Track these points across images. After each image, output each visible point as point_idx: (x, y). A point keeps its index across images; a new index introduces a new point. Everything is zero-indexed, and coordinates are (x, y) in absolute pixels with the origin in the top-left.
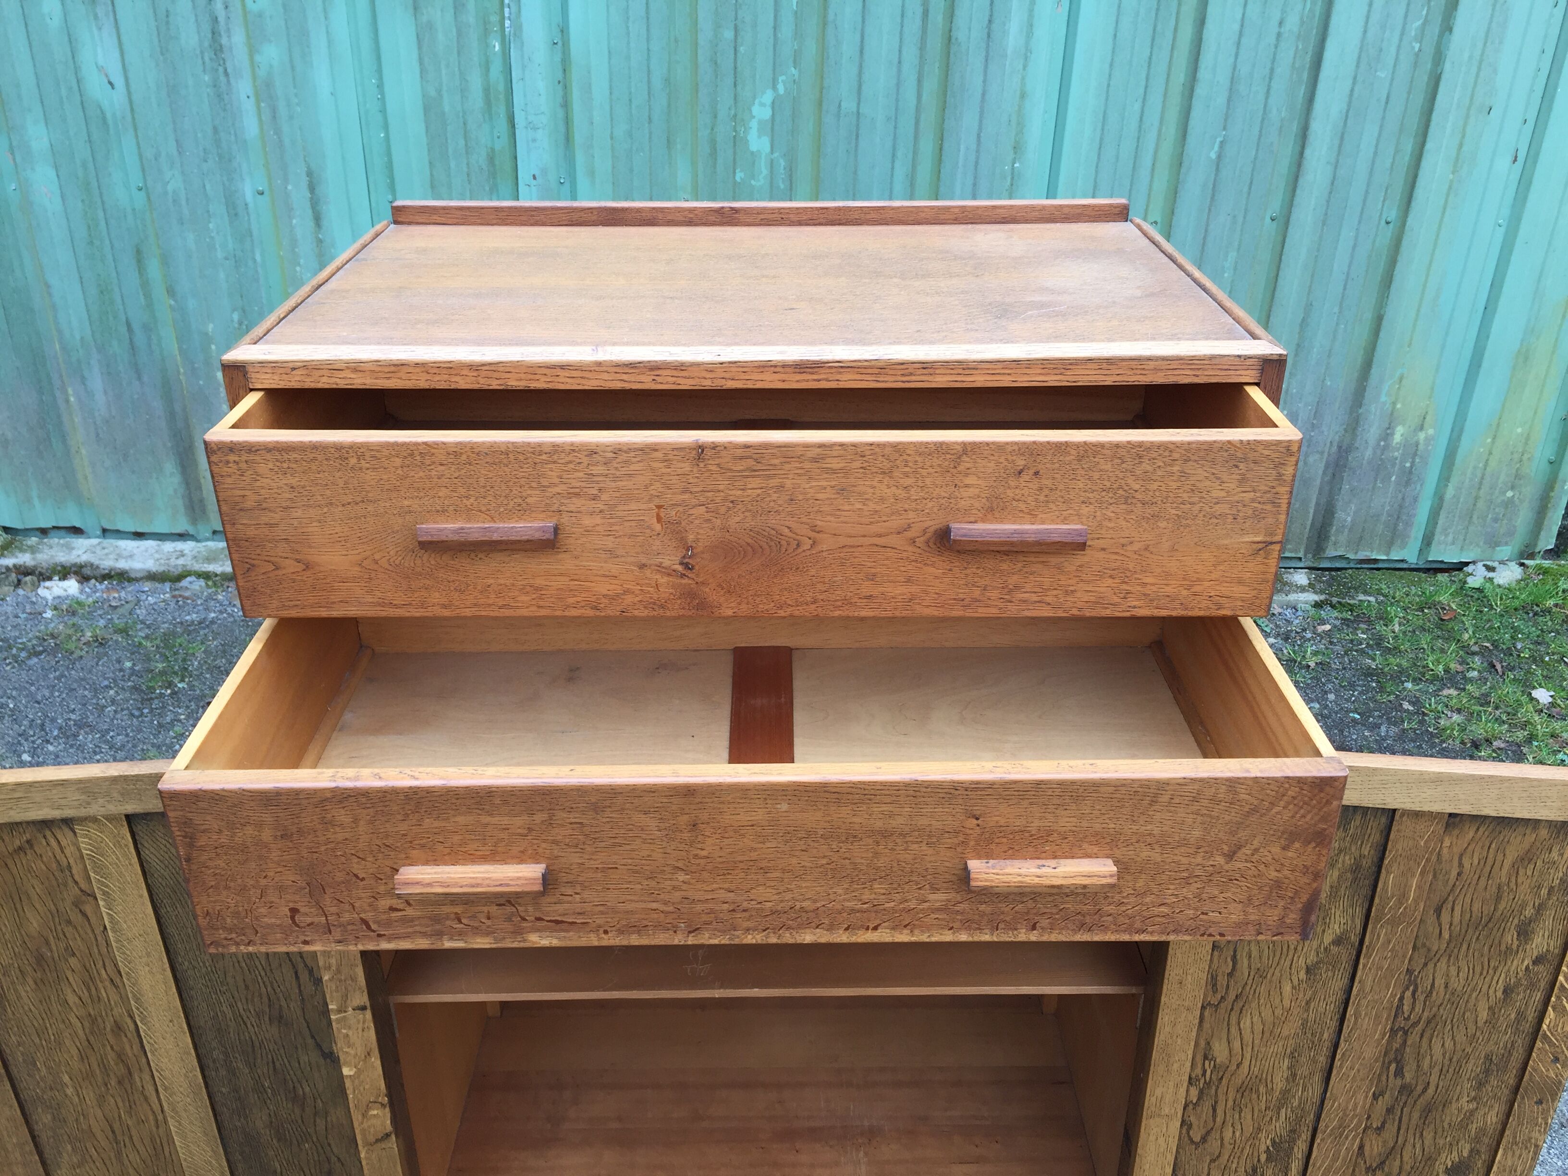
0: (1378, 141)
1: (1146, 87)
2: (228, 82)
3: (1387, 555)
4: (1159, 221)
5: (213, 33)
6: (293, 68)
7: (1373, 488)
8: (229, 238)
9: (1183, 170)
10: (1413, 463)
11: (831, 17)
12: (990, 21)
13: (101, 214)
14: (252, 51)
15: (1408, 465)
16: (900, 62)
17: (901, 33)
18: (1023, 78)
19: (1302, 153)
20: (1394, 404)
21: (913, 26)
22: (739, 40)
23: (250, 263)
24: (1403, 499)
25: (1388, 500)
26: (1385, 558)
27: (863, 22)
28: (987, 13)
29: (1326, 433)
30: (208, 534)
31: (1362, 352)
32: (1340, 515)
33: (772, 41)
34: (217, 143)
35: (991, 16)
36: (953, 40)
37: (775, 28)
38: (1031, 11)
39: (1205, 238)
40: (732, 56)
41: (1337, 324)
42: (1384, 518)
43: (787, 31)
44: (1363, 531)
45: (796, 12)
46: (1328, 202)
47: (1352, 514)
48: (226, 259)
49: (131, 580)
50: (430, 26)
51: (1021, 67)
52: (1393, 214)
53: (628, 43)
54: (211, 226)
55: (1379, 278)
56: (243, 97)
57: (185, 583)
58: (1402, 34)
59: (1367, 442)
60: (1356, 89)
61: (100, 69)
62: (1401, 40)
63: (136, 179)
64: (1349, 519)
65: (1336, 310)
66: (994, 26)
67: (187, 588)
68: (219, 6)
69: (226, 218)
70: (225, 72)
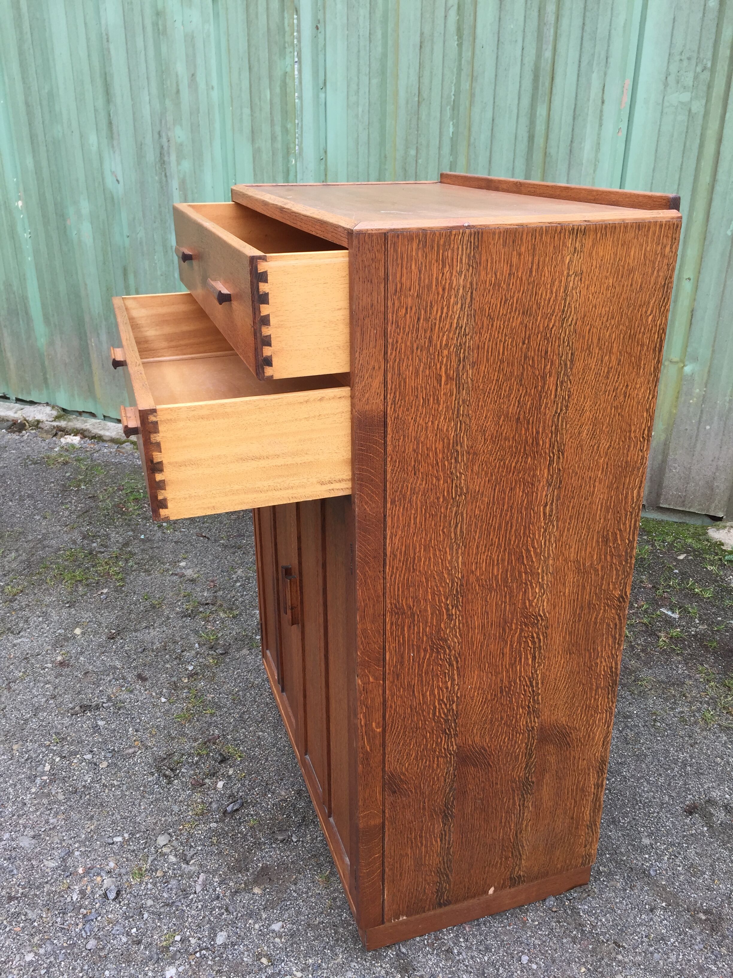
1: (679, 185)
2: (167, 181)
4: (692, 277)
5: (161, 154)
6: (195, 173)
8: (163, 264)
9: (707, 243)
11: (472, 140)
12: (572, 142)
13: (109, 249)
14: (179, 163)
16: (513, 168)
17: (515, 150)
18: (593, 179)
21: (523, 146)
22: (419, 156)
23: (171, 278)
27: (492, 143)
28: (570, 136)
33: (437, 156)
35: (572, 138)
36: (547, 154)
37: (439, 148)
38: (599, 134)
39: (723, 292)
40: (415, 165)
43: (446, 150)
45: (452, 139)
49: (104, 441)
50: (259, 149)
51: (592, 171)
53: (358, 158)
54: (156, 257)
56: (174, 190)
57: (124, 445)
61: (113, 173)
63: (126, 232)
66: (574, 145)
67: (124, 448)
68: (164, 140)
69: (162, 254)
70: (166, 176)
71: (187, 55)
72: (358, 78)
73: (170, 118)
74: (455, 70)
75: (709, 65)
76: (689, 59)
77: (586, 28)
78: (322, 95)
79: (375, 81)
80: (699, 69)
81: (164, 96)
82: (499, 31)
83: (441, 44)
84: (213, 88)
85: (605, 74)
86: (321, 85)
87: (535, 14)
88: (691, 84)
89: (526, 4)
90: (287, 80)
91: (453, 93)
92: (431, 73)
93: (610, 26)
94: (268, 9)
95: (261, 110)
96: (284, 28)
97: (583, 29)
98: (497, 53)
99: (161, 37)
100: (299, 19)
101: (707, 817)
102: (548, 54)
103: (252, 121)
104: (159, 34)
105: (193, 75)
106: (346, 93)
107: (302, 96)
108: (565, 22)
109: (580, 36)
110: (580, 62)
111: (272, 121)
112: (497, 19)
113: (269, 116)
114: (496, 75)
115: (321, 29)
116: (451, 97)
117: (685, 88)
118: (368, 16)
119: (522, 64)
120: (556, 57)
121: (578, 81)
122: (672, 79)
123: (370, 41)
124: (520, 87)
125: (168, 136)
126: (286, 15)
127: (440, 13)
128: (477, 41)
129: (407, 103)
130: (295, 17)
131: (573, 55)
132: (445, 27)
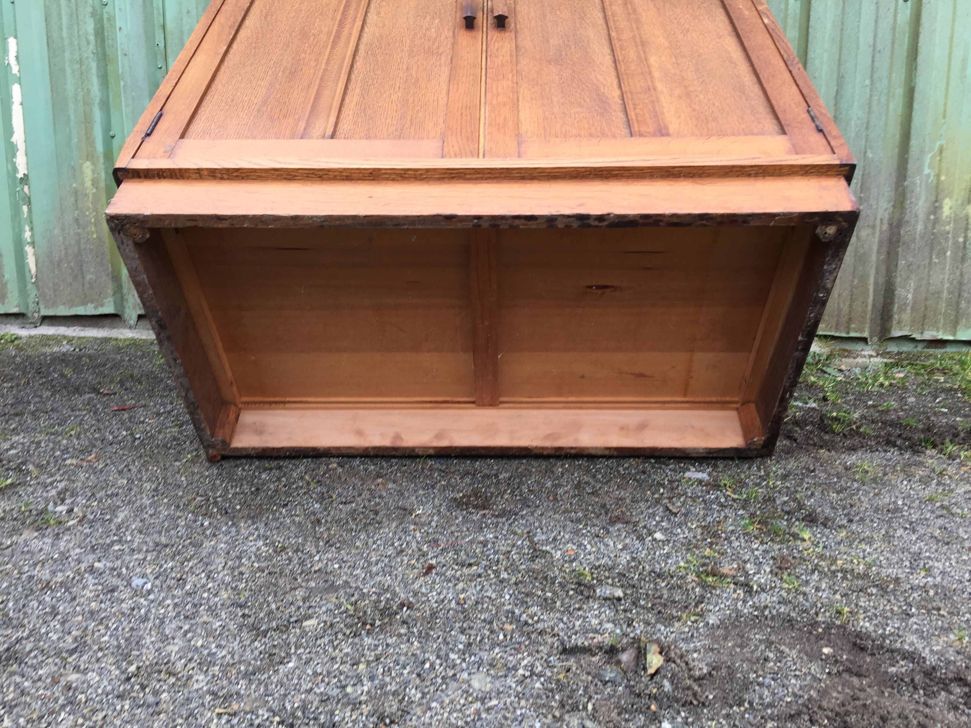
3: (954, 335)
7: (930, 263)
10: (966, 238)
15: (961, 240)
20: (938, 176)
24: (962, 275)
25: (947, 277)
26: (951, 338)
29: (874, 207)
31: (899, 127)
32: (900, 292)
41: (871, 96)
42: (945, 295)
44: (926, 308)
47: (912, 291)
55: (905, 54)
59: (916, 216)
64: (910, 296)
65: (868, 82)
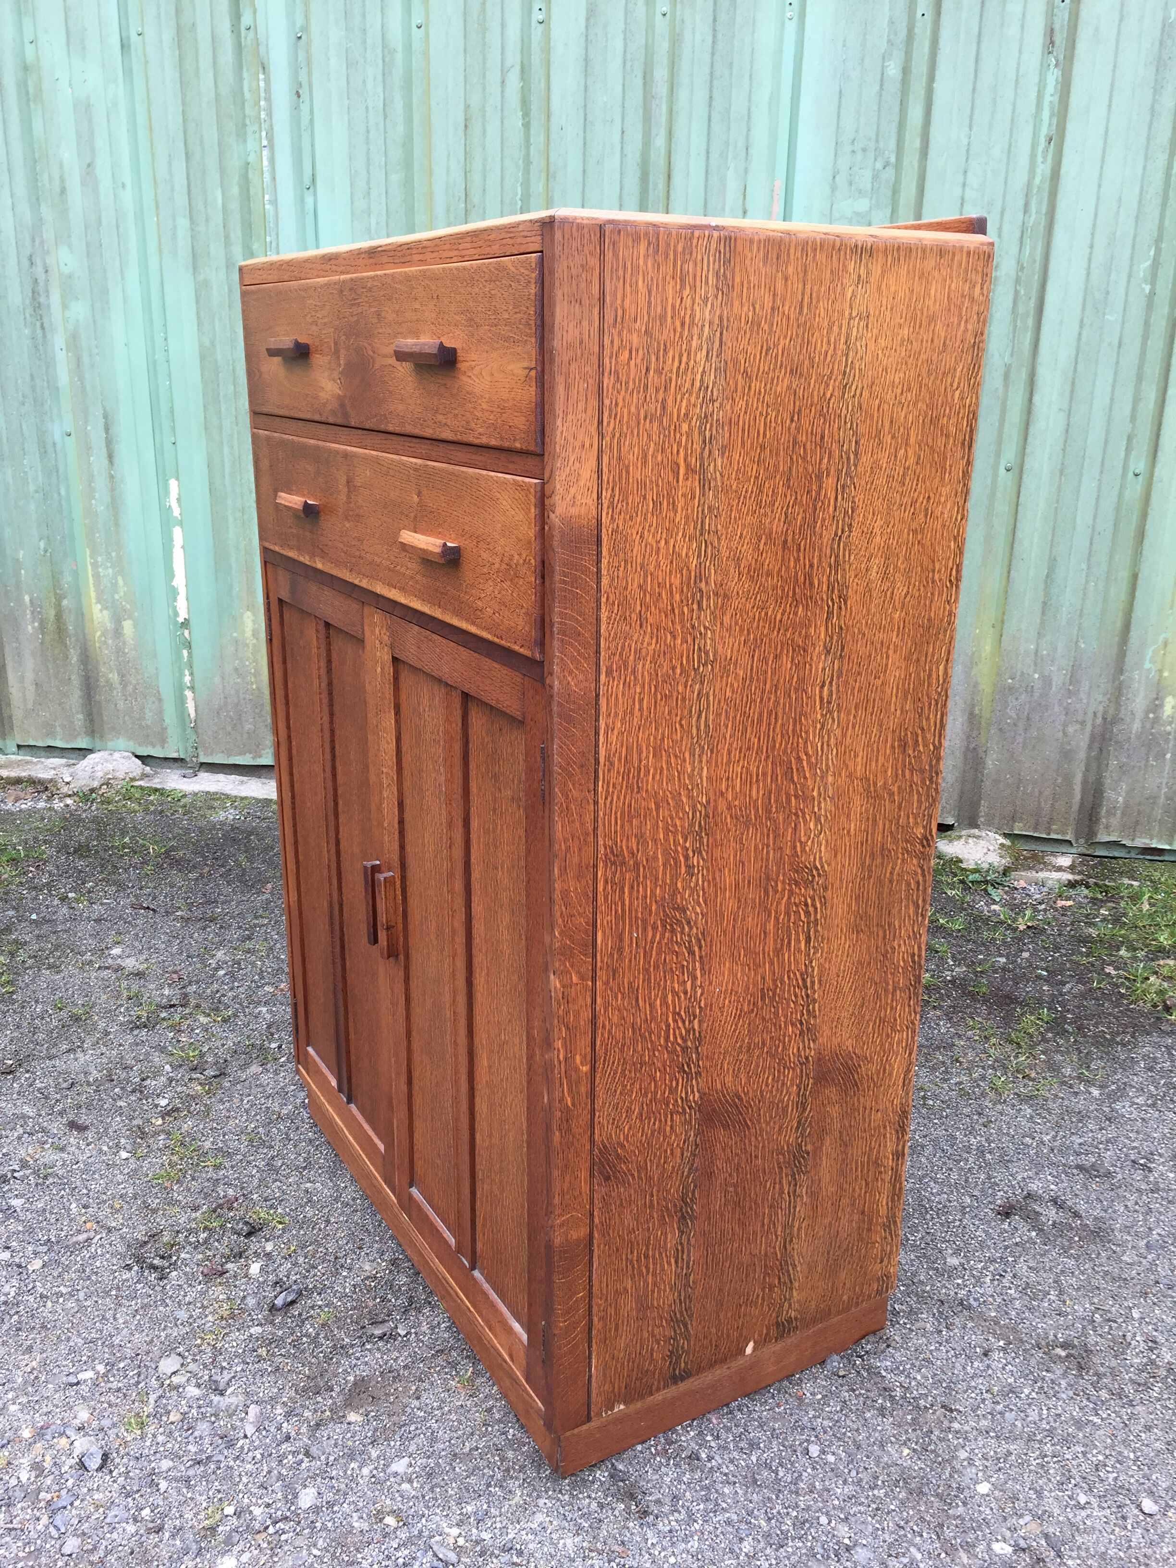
0: (1113, 387)
2: (44, 336)
3: (1170, 844)
5: (33, 292)
6: (94, 322)
7: (1146, 766)
8: (40, 474)
14: (65, 307)
19: (1030, 400)
20: (1160, 671)
23: (56, 495)
25: (1165, 781)
26: (1167, 847)
29: (1085, 701)
30: (15, 749)
31: (1120, 614)
32: (1109, 794)
34: (33, 388)
41: (1087, 582)
42: (1162, 800)
44: (1139, 813)
46: (1064, 450)
47: (1123, 794)
48: (37, 492)
50: (206, 284)
52: (1141, 466)
54: (25, 462)
55: (1132, 534)
56: (58, 350)
58: (1130, 276)
59: (1133, 714)
60: (1084, 333)
62: (1129, 282)
64: (1121, 799)
65: (1084, 566)
68: (39, 270)
69: (37, 455)
70: (42, 327)
71: (78, 133)
72: (368, 172)
73: (49, 235)
74: (521, 162)
75: (893, 159)
76: (864, 150)
77: (714, 103)
78: (309, 200)
79: (395, 178)
80: (879, 165)
81: (38, 199)
82: (585, 106)
83: (498, 124)
84: (124, 186)
85: (746, 171)
86: (307, 181)
87: (639, 81)
88: (869, 186)
89: (624, 66)
90: (250, 176)
91: (519, 197)
92: (484, 165)
93: (750, 101)
94: (215, 63)
95: (207, 220)
96: (243, 94)
97: (710, 106)
98: (585, 138)
99: (32, 105)
100: (267, 81)
101: (1032, 1219)
102: (660, 142)
103: (193, 237)
104: (28, 100)
105: (89, 165)
106: (349, 195)
107: (276, 200)
108: (683, 95)
109: (706, 115)
110: (708, 153)
111: (227, 237)
112: (582, 88)
113: (222, 230)
114: (584, 171)
115: (305, 96)
116: (516, 204)
117: (860, 192)
118: (380, 77)
119: (623, 155)
120: (673, 146)
121: (707, 180)
122: (841, 180)
123: (385, 117)
124: (621, 188)
125: (45, 263)
126: (245, 75)
127: (494, 76)
128: (553, 119)
129: (448, 211)
130: (262, 76)
131: (698, 142)
132: (503, 97)
